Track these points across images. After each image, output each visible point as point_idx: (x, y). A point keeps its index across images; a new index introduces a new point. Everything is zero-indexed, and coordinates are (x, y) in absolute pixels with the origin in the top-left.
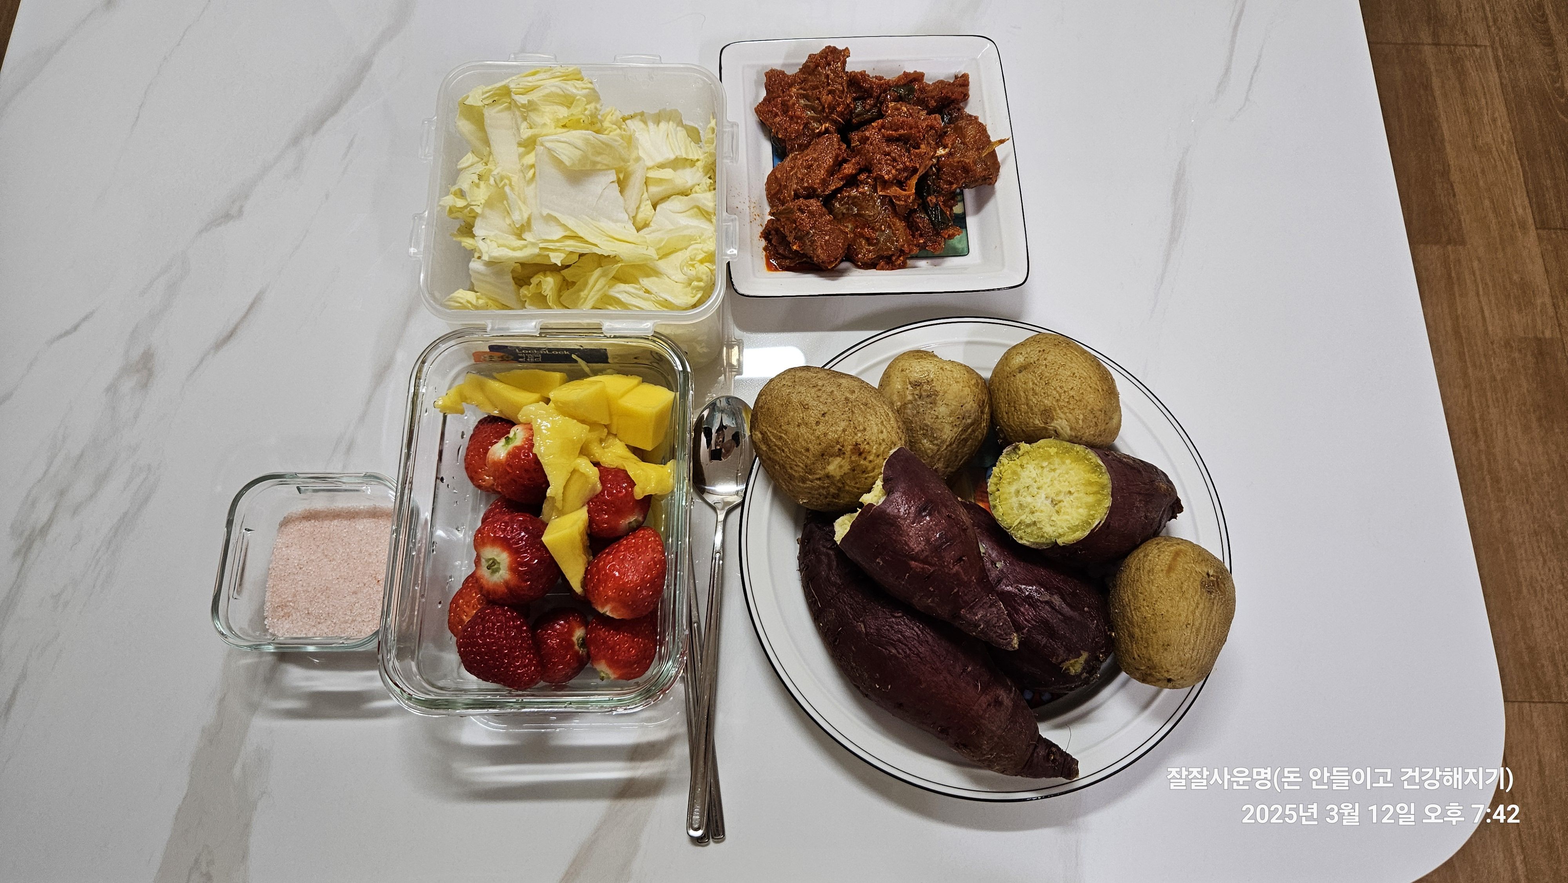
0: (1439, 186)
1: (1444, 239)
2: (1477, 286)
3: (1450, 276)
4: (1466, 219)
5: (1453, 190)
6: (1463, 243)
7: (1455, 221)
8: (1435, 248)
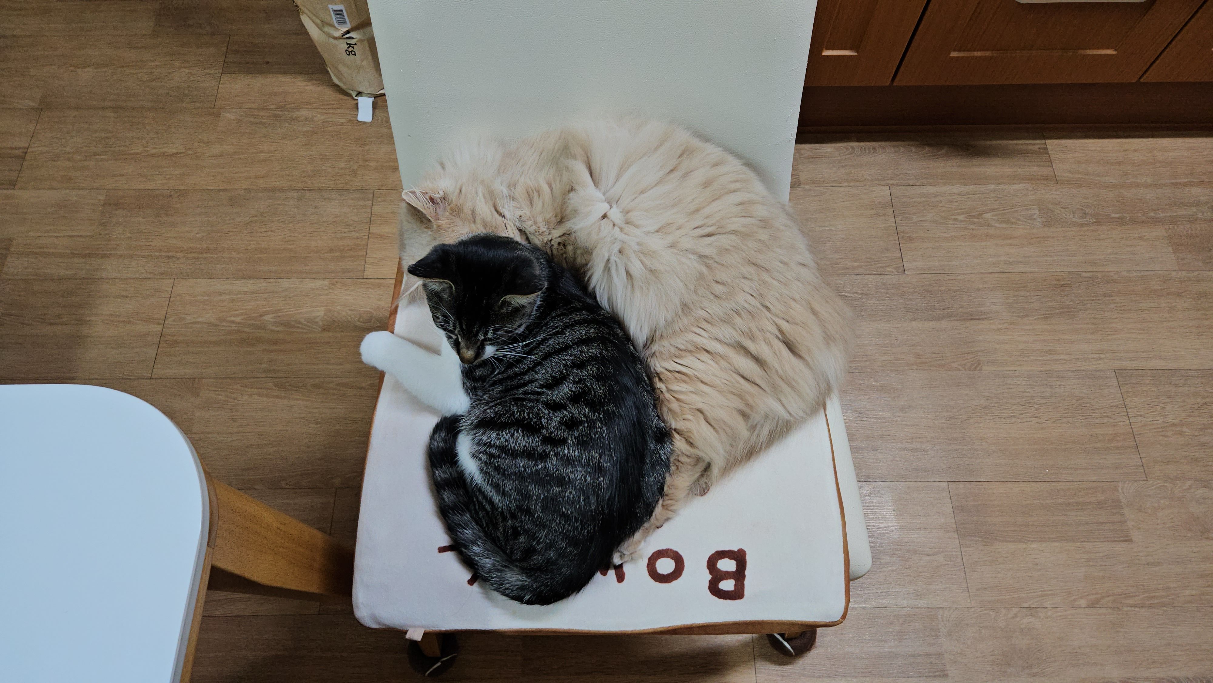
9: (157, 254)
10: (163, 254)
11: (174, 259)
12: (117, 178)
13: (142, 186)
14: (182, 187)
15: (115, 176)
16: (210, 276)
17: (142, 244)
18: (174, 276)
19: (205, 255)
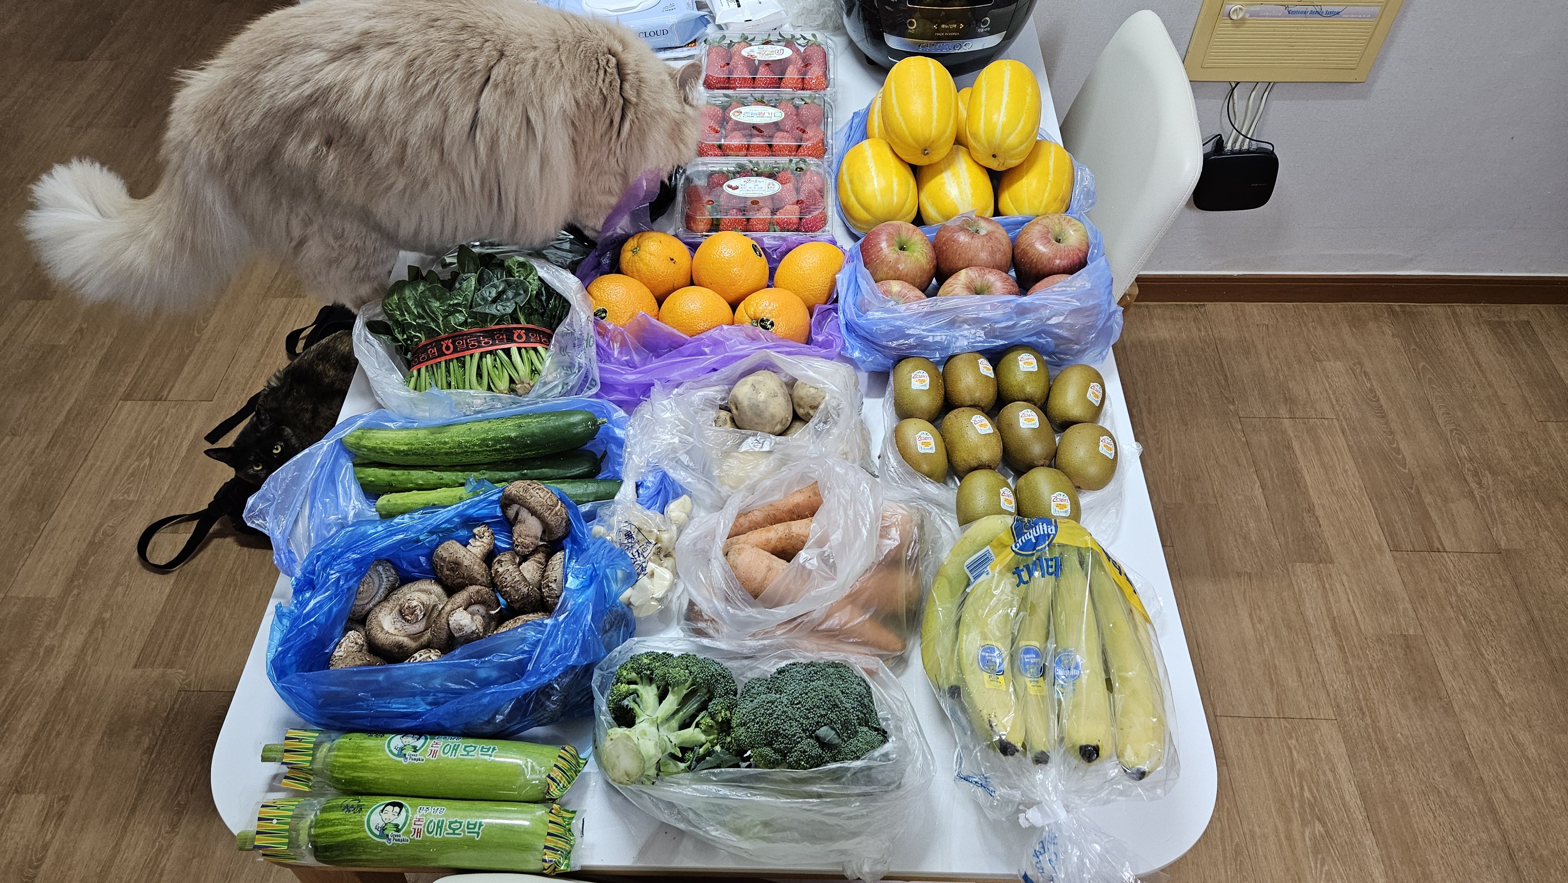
0: (1307, 519)
1: (1316, 559)
2: (1347, 593)
3: (1324, 587)
4: (1332, 544)
5: (1318, 521)
6: (1332, 562)
7: (1323, 545)
8: (1309, 565)
9: (1361, 696)
10: (1363, 703)
11: (1361, 716)
12: (1442, 642)
13: (1441, 667)
14: (1456, 709)
15: (1445, 639)
16: (1352, 757)
17: (1369, 680)
18: (1339, 719)
19: (1376, 747)
